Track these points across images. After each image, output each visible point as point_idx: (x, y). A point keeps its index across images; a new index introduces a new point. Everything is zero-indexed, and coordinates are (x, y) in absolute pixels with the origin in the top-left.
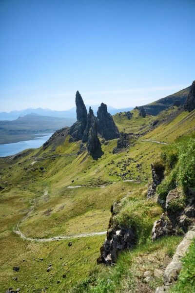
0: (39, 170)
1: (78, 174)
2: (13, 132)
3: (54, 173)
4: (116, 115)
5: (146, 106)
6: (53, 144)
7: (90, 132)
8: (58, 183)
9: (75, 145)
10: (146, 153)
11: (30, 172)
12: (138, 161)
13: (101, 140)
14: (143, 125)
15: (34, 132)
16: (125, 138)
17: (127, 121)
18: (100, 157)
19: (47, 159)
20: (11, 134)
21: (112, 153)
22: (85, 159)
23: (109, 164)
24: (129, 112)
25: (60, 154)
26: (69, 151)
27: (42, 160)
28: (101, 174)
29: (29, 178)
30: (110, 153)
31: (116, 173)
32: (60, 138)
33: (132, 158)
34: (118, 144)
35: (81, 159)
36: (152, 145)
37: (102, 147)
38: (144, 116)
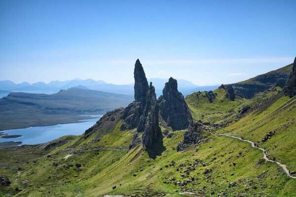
0: (75, 167)
1: (125, 177)
2: (50, 111)
3: (95, 173)
4: (192, 95)
5: (237, 85)
6: (98, 132)
7: (148, 117)
8: (96, 189)
9: (128, 134)
10: (222, 153)
11: (61, 169)
12: (208, 165)
13: (163, 129)
14: (230, 112)
15: (79, 112)
16: (196, 129)
17: (207, 105)
18: (160, 155)
19: (87, 152)
20: (47, 113)
21: (176, 150)
22: (137, 155)
23: (167, 166)
24: (211, 92)
25: (107, 146)
26: (119, 142)
27: (80, 153)
28: (152, 180)
29: (59, 179)
30: (174, 149)
31: (174, 180)
32: (109, 123)
33: (201, 159)
34: (186, 138)
35: (133, 156)
36: (232, 142)
37: (164, 139)
38: (233, 99)
